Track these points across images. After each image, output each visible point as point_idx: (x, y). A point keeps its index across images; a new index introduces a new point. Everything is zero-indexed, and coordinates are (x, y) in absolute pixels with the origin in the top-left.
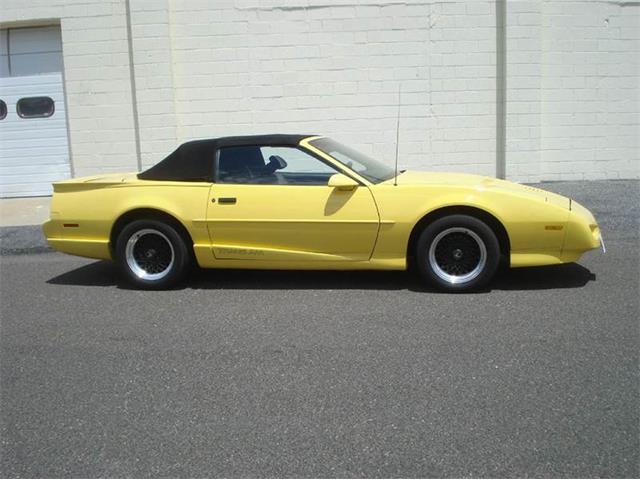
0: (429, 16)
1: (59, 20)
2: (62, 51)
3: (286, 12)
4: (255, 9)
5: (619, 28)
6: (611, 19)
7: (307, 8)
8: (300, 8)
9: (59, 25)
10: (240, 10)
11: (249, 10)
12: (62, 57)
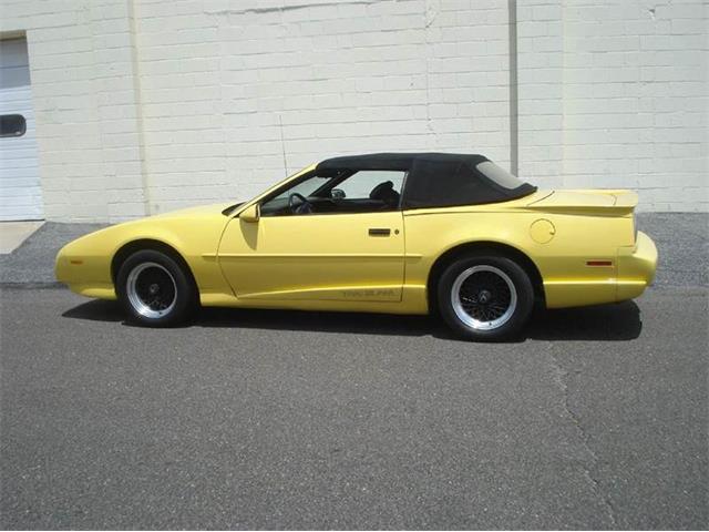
0: (425, 13)
1: (24, 32)
2: (28, 66)
3: (261, 15)
4: (225, 13)
5: (669, 20)
6: (657, 9)
7: (283, 9)
8: (276, 10)
9: (24, 38)
10: (210, 14)
11: (219, 14)
12: (28, 70)
